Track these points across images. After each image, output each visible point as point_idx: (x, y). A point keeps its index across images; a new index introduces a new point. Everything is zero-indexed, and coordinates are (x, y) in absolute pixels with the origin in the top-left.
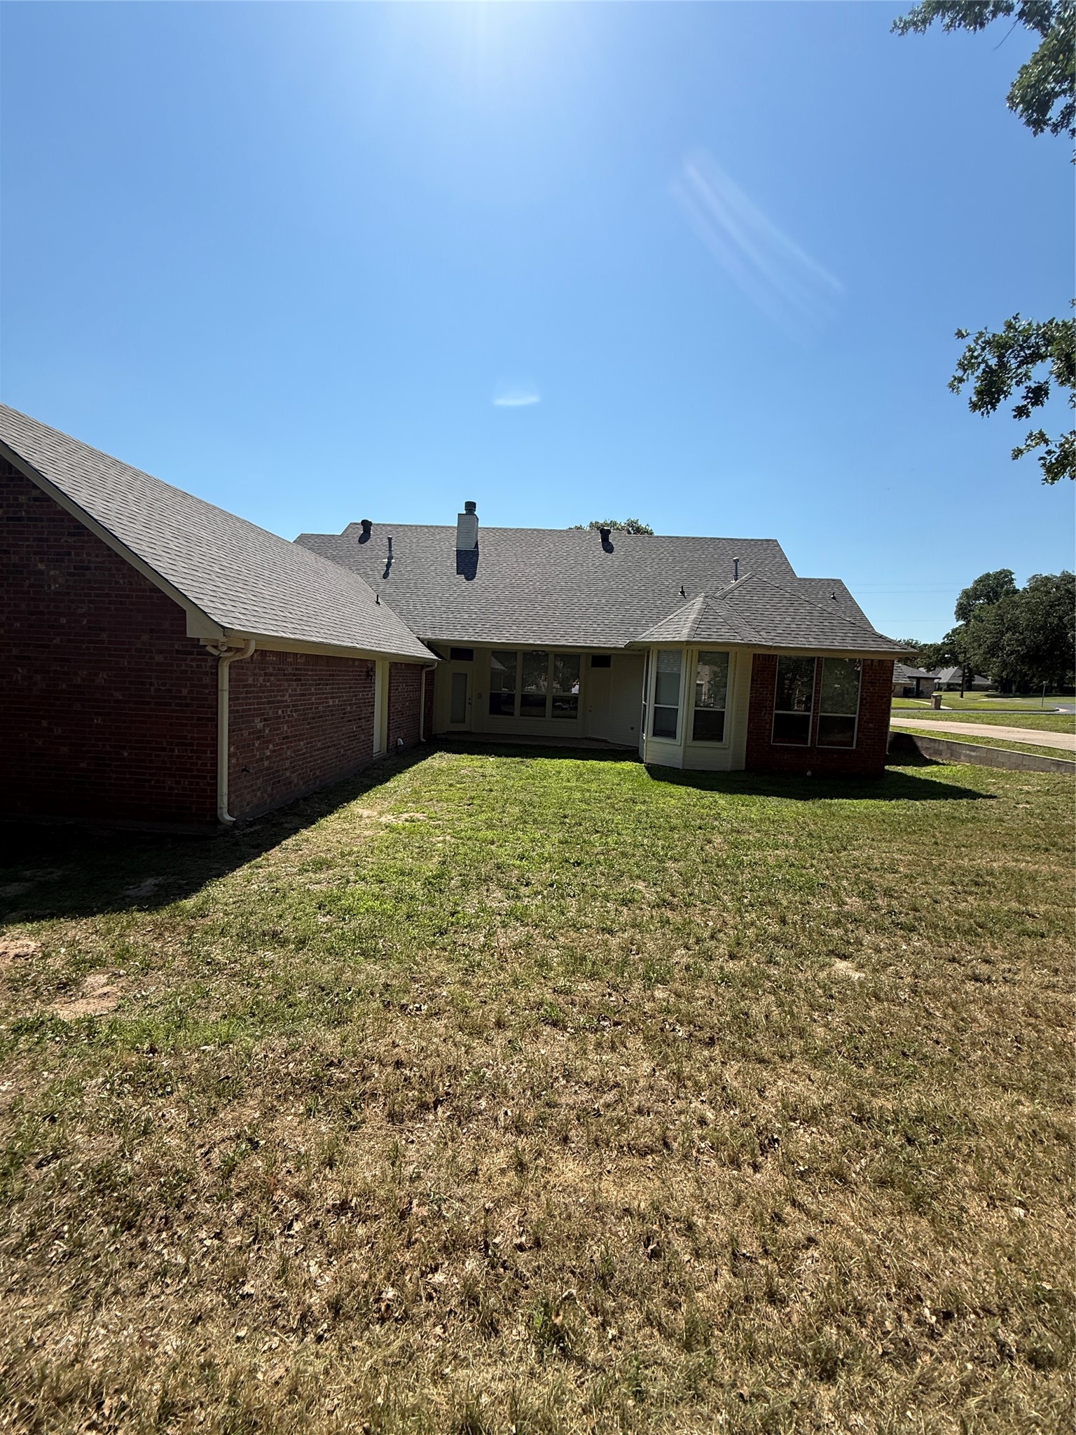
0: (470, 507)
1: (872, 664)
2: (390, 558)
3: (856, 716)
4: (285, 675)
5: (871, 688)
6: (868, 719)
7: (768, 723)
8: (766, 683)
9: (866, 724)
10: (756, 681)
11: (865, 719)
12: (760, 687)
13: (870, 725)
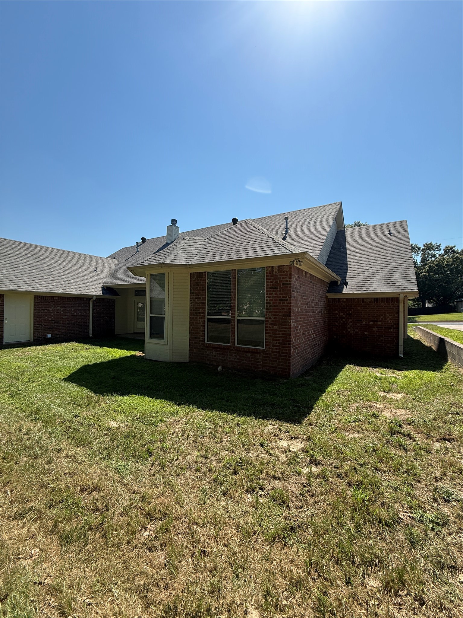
0: (174, 222)
1: (273, 271)
3: (264, 319)
5: (274, 293)
6: (273, 321)
7: (201, 325)
8: (199, 294)
9: (271, 326)
10: (193, 293)
11: (270, 321)
12: (196, 298)
13: (275, 327)
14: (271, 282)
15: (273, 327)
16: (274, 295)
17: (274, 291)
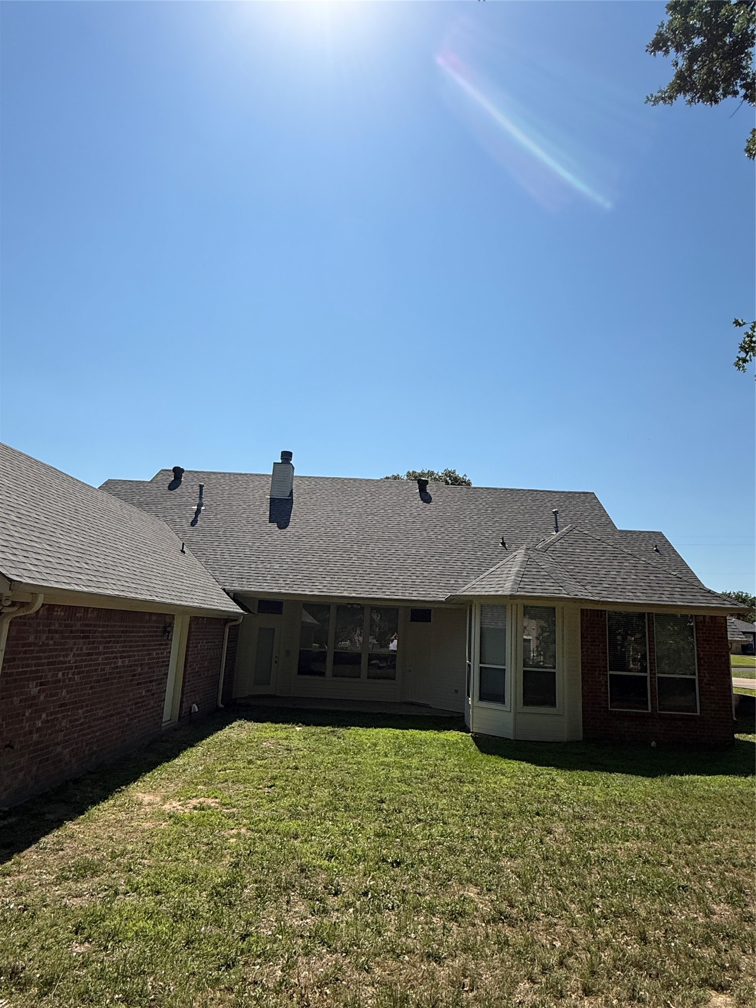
0: (287, 456)
1: (704, 621)
2: (200, 505)
3: (696, 677)
4: (71, 632)
5: (708, 646)
6: (708, 680)
7: (603, 685)
8: (597, 641)
9: (707, 687)
10: (586, 638)
11: (705, 680)
12: (591, 645)
13: (712, 687)
14: (703, 633)
15: (709, 688)
16: (707, 649)
17: (707, 644)
